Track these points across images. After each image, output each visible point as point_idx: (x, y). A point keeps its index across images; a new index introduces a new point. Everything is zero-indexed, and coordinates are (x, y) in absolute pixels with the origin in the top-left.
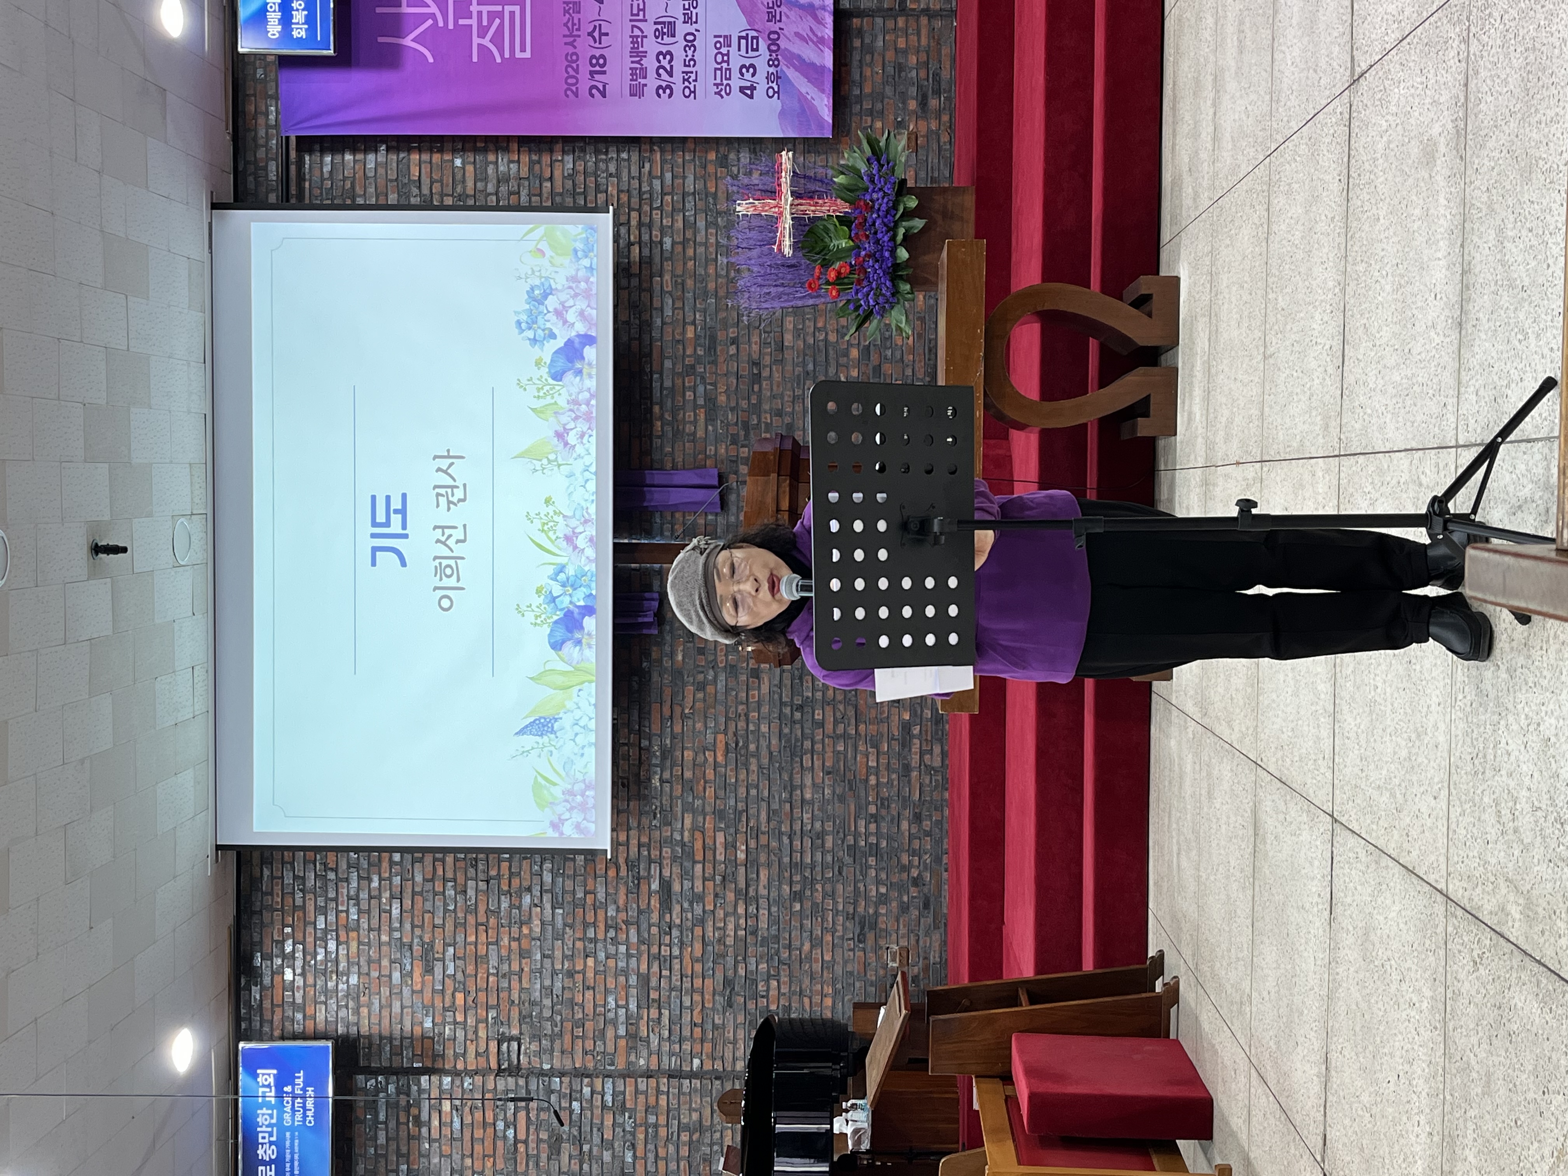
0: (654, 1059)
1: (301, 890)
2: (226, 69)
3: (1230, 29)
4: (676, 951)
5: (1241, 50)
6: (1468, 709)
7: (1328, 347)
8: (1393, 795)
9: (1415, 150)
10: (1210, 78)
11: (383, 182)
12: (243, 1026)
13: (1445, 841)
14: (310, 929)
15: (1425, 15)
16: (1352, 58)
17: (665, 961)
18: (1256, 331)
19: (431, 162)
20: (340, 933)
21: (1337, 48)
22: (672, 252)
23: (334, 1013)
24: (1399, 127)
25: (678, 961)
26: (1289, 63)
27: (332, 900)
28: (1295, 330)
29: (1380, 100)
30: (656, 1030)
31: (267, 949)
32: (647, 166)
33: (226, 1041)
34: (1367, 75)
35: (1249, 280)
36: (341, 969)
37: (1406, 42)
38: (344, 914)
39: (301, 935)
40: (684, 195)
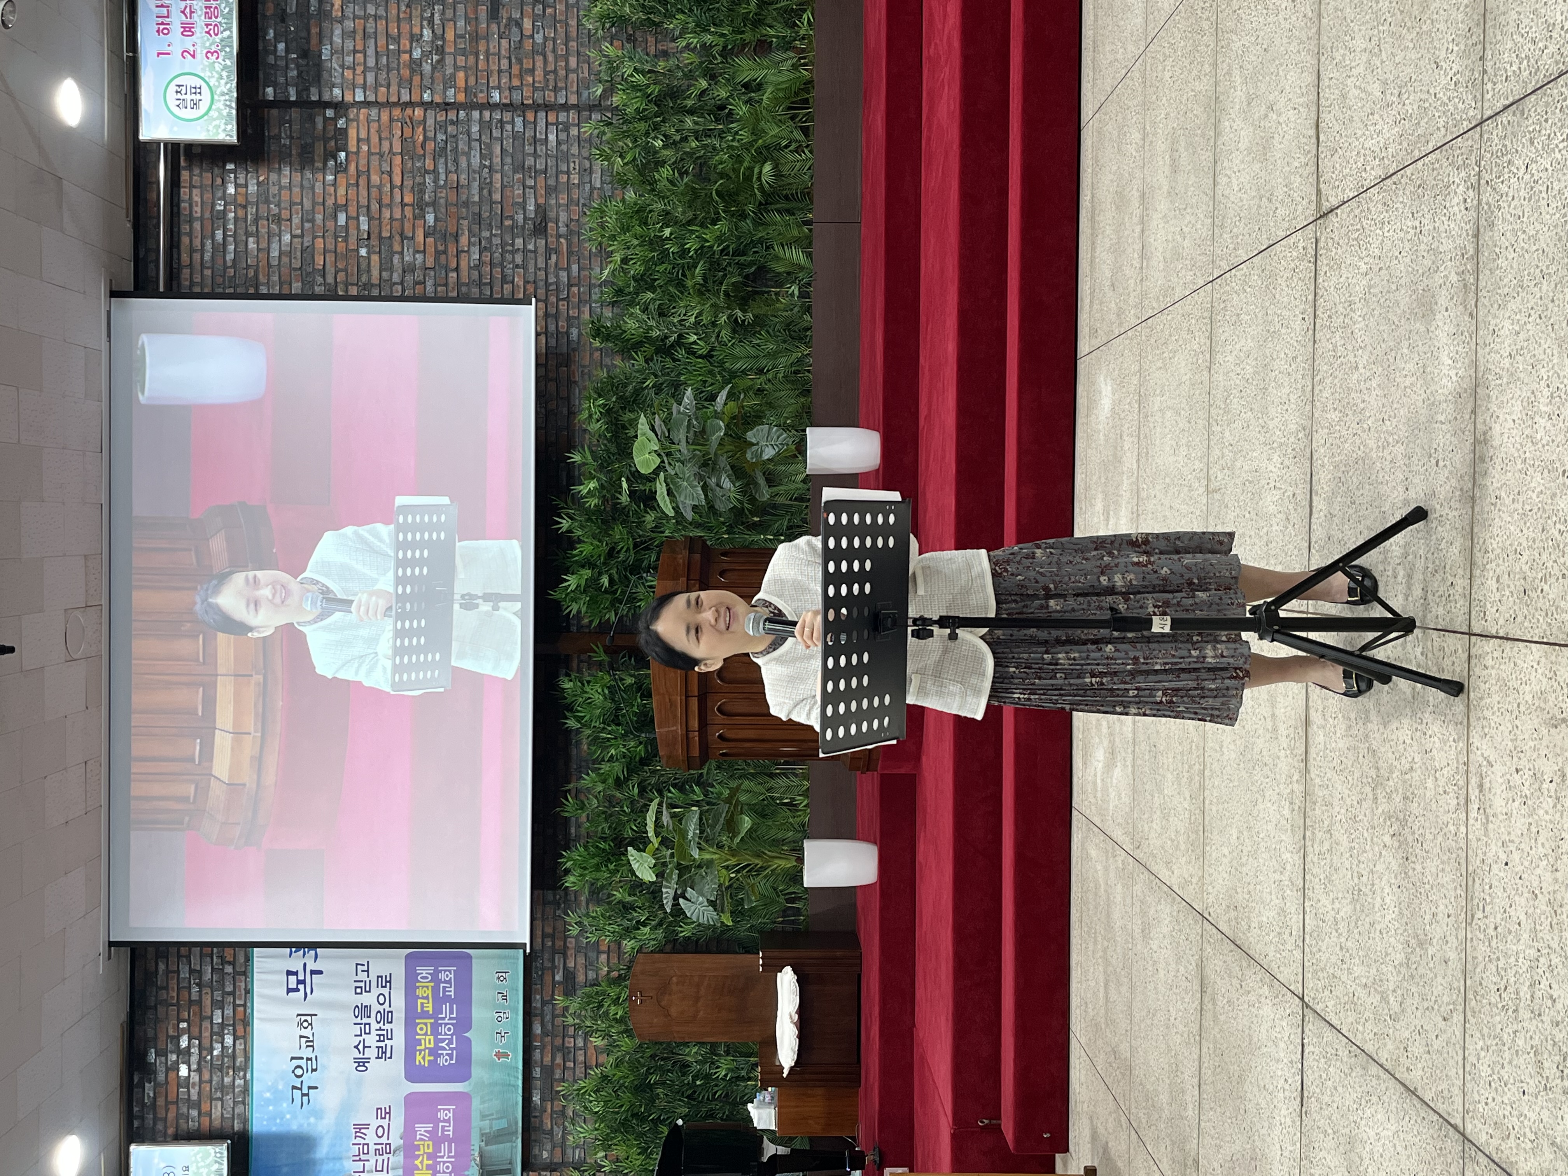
0: (558, 1151)
1: (197, 984)
2: (127, 157)
3: (1161, 146)
4: (580, 1043)
5: (1175, 169)
6: (1491, 931)
7: (1290, 493)
8: (1384, 999)
9: (1404, 298)
10: (1137, 194)
11: (287, 271)
12: (136, 1124)
13: (1461, 1072)
14: (206, 1024)
15: (1417, 155)
16: (1319, 192)
17: (569, 1052)
18: (1197, 462)
19: (335, 252)
20: (237, 1027)
21: (1299, 180)
22: (579, 342)
23: (230, 1109)
24: (1383, 272)
25: (582, 1052)
26: (1236, 188)
27: (229, 994)
28: (1246, 468)
29: (1356, 239)
30: (560, 1122)
31: (161, 1045)
32: (554, 257)
33: (117, 1140)
34: (1339, 211)
35: (1187, 408)
36: (238, 1064)
37: (1389, 182)
38: (242, 1009)
39: (197, 1030)
40: (591, 286)
